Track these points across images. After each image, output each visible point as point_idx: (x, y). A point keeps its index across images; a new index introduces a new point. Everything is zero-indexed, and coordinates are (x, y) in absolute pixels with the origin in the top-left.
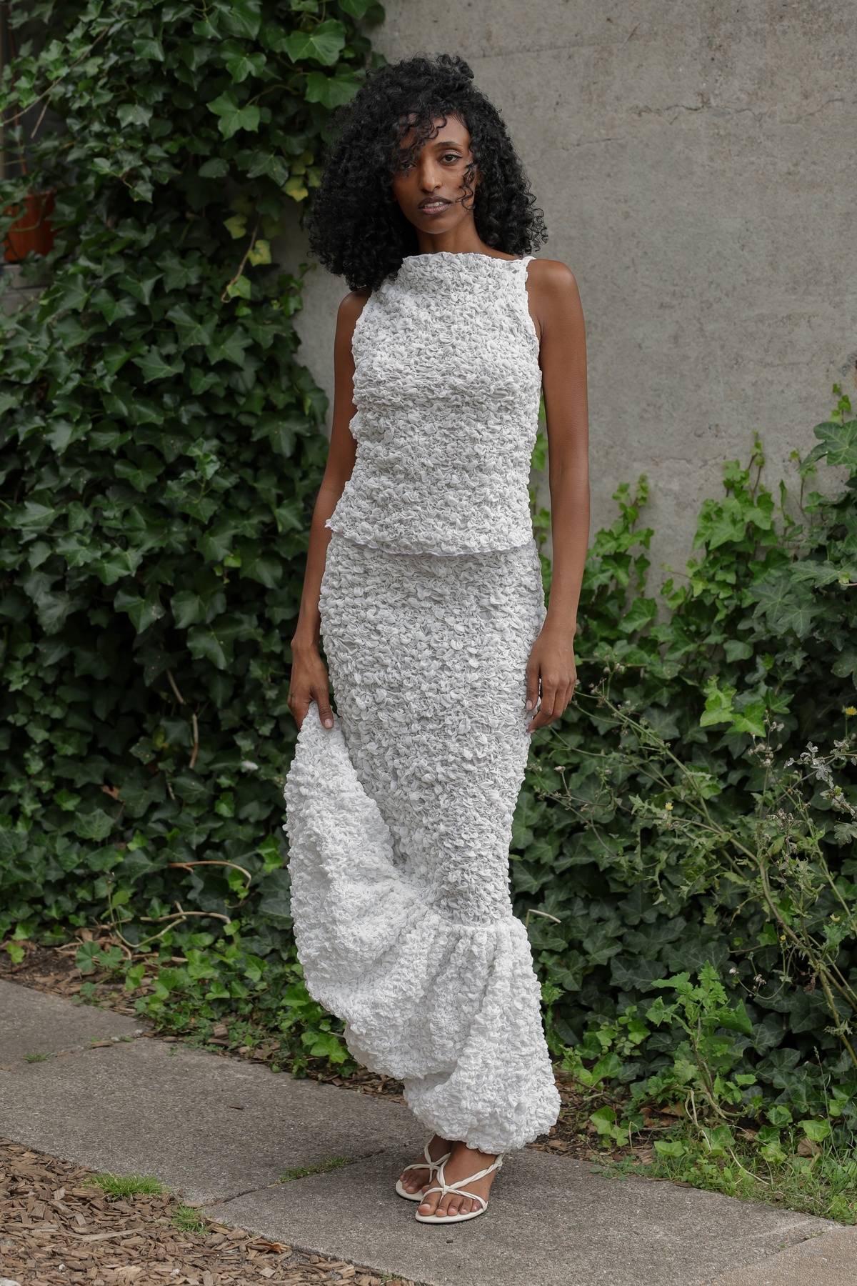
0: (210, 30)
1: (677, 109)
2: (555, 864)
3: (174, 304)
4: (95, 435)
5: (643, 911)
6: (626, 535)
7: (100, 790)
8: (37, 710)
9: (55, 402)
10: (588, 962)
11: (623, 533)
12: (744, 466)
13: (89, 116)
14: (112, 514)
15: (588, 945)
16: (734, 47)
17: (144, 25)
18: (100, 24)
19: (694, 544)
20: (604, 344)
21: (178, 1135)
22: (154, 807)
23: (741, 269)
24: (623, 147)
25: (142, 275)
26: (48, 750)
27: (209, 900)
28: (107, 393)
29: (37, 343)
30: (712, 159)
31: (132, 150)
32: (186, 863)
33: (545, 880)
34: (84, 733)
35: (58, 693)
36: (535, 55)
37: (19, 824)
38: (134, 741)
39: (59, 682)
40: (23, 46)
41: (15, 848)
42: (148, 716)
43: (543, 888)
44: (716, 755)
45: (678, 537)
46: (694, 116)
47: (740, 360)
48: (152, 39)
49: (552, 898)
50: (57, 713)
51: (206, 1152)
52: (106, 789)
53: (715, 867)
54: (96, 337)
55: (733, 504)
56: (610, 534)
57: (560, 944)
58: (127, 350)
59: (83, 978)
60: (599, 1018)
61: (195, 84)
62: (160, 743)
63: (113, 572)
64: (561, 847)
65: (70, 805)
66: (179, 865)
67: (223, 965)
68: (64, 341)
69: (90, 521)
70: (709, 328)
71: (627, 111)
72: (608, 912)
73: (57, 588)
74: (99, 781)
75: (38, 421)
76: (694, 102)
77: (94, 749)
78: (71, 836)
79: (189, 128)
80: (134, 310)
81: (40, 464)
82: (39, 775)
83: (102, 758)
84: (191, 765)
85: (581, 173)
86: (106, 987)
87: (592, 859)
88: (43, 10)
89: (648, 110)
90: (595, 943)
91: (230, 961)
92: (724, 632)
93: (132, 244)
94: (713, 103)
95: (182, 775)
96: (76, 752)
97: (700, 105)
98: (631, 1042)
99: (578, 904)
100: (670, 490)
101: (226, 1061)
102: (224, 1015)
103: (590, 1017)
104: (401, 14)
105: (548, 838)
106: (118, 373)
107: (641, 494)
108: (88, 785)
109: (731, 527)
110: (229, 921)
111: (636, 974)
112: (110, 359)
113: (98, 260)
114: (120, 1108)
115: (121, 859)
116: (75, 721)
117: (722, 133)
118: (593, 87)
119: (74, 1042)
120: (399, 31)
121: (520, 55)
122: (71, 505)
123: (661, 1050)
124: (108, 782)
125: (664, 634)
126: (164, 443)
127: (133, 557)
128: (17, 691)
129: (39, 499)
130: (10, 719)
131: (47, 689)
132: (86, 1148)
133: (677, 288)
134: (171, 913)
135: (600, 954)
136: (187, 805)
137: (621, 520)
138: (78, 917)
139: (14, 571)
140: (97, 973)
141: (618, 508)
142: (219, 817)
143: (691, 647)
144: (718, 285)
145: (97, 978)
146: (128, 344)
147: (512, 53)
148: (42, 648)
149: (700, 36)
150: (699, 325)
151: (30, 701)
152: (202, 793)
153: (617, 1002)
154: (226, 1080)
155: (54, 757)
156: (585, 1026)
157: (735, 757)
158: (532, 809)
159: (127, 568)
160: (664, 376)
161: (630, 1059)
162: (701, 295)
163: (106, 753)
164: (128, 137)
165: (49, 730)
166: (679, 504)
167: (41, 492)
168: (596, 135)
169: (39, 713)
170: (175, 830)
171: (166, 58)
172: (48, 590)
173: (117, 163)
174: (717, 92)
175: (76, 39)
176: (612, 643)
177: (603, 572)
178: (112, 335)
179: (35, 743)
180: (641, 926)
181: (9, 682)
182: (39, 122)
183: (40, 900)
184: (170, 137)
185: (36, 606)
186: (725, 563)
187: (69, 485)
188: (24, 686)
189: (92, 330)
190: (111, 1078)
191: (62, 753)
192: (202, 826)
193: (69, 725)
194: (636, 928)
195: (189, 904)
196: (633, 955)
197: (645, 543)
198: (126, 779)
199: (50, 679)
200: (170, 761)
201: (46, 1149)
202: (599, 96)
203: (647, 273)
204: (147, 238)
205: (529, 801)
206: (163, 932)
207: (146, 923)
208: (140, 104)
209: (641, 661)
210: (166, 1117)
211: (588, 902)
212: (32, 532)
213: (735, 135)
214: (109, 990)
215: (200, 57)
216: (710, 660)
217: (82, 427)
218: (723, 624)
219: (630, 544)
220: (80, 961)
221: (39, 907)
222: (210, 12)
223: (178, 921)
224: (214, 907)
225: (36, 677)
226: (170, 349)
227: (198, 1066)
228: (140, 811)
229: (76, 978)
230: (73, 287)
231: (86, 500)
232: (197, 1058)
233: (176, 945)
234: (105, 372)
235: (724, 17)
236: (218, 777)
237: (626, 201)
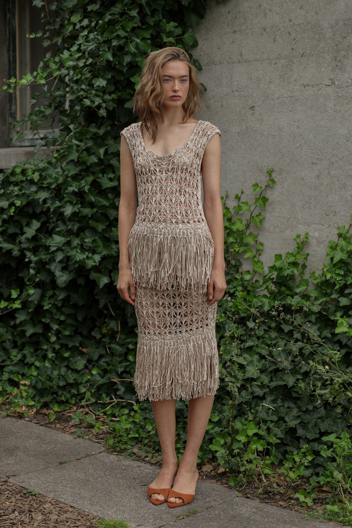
0: (133, 49)
1: (321, 85)
2: (269, 385)
3: (112, 158)
4: (81, 209)
5: (307, 405)
6: (298, 255)
7: (79, 349)
8: (54, 317)
9: (65, 196)
10: (287, 426)
11: (297, 254)
12: (347, 227)
13: (80, 83)
14: (88, 240)
15: (286, 419)
16: (346, 61)
17: (104, 46)
18: (85, 45)
19: (326, 258)
20: (288, 178)
21: (128, 499)
22: (101, 357)
23: (347, 150)
24: (297, 100)
25: (100, 146)
26: (58, 333)
27: (127, 395)
28: (86, 193)
29: (57, 172)
30: (335, 106)
31: (98, 96)
32: (116, 380)
33: (265, 391)
34: (73, 326)
35: (62, 310)
36: (261, 62)
37: (46, 361)
38: (92, 329)
39: (63, 306)
40: (47, 54)
41: (46, 372)
42: (98, 320)
43: (265, 394)
44: (335, 343)
45: (317, 255)
46: (328, 88)
47: (345, 186)
48: (107, 52)
49: (269, 398)
50: (62, 318)
51: (141, 507)
52: (81, 348)
53: (342, 390)
54: (81, 171)
55: (342, 243)
56: (292, 254)
57: (275, 418)
58: (93, 176)
59: (75, 426)
60: (292, 449)
61: (125, 70)
62: (104, 331)
63: (90, 264)
64: (271, 377)
65: (66, 355)
66: (113, 380)
67: (134, 422)
68: (69, 172)
69: (80, 243)
70: (333, 173)
71: (299, 86)
72: (292, 405)
73: (64, 269)
74: (78, 345)
75: (58, 204)
76: (328, 82)
77: (76, 332)
78: (67, 367)
79: (121, 88)
80: (98, 160)
81: (57, 220)
82: (54, 343)
83: (79, 336)
84: (117, 340)
85: (279, 110)
86: (85, 430)
87: (285, 383)
88: (57, 40)
89: (308, 85)
90: (289, 418)
91: (137, 421)
92: (338, 294)
93: (96, 134)
94: (336, 83)
95: (113, 343)
96: (70, 334)
97: (331, 84)
98: (307, 460)
99: (279, 401)
100: (315, 236)
101: (140, 464)
102: (136, 444)
103: (288, 448)
104: (204, 45)
105: (265, 374)
106: (90, 185)
107: (305, 240)
108: (74, 346)
109: (341, 252)
110: (135, 404)
111: (307, 432)
112: (87, 179)
113: (81, 141)
114: (102, 486)
115: (89, 377)
116: (69, 321)
117: (340, 95)
118: (285, 76)
119: (77, 455)
120: (203, 52)
121: (254, 62)
122: (71, 236)
123: (320, 464)
124: (81, 345)
125: (313, 294)
126: (108, 212)
127: (97, 258)
128: (47, 309)
129: (59, 233)
130: (43, 320)
131: (58, 309)
132: (92, 505)
133: (319, 157)
134: (110, 400)
135: (292, 423)
136: (115, 355)
137: (297, 249)
138: (72, 400)
139: (46, 262)
140: (81, 424)
141: (296, 244)
142: (129, 361)
143: (324, 299)
144: (337, 156)
145: (81, 426)
146: (94, 173)
147: (251, 61)
148: (57, 292)
149: (331, 56)
150: (328, 171)
151: (51, 313)
152: (121, 351)
153: (300, 443)
154: (141, 473)
155: (60, 335)
156: (286, 452)
157: (344, 344)
158: (259, 362)
159: (95, 262)
160: (313, 191)
161: (307, 467)
162: (329, 159)
163: (81, 334)
164: (96, 90)
165: (58, 325)
166: (318, 242)
167: (59, 231)
168: (286, 95)
169: (55, 318)
170: (111, 367)
171: (113, 60)
172: (60, 269)
173: (93, 102)
174: (338, 79)
175: (75, 51)
176: (292, 297)
177: (289, 269)
178: (88, 170)
179: (53, 330)
180: (307, 411)
181: (44, 306)
182: (55, 84)
183: (56, 393)
184: (113, 92)
185: (55, 276)
186: (339, 266)
187: (70, 229)
188: (49, 307)
189: (79, 168)
190: (95, 471)
191: (64, 334)
192: (122, 364)
193: (67, 323)
194: (305, 412)
195: (117, 396)
196: (305, 423)
197: (306, 259)
198: (89, 344)
199: (60, 305)
200: (108, 338)
201: (75, 505)
202: (287, 79)
203: (306, 150)
204: (101, 132)
205: (257, 359)
206: (108, 408)
207: (100, 403)
208: (101, 78)
209: (303, 304)
210: (121, 490)
211: (283, 400)
212: (55, 246)
213: (345, 96)
214: (86, 431)
215: (127, 59)
216: (331, 304)
217: (76, 206)
218: (338, 291)
219: (300, 259)
220: (74, 419)
221: (55, 396)
222: (131, 42)
223: (114, 403)
224: (129, 398)
225: (54, 304)
226: (111, 175)
227: (129, 466)
228: (95, 357)
229: (73, 426)
230: (72, 151)
231: (77, 235)
232: (128, 462)
233: (113, 413)
234: (85, 184)
235: (342, 49)
236: (128, 344)
237: (298, 122)
